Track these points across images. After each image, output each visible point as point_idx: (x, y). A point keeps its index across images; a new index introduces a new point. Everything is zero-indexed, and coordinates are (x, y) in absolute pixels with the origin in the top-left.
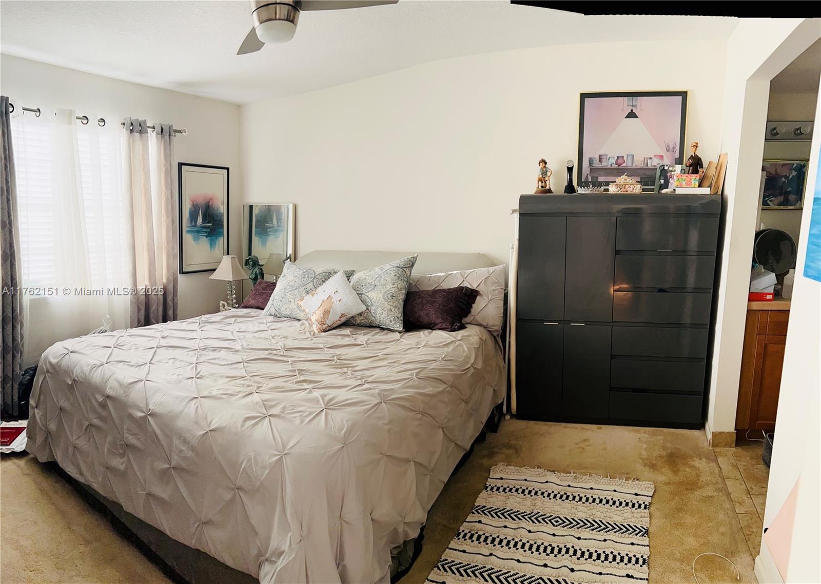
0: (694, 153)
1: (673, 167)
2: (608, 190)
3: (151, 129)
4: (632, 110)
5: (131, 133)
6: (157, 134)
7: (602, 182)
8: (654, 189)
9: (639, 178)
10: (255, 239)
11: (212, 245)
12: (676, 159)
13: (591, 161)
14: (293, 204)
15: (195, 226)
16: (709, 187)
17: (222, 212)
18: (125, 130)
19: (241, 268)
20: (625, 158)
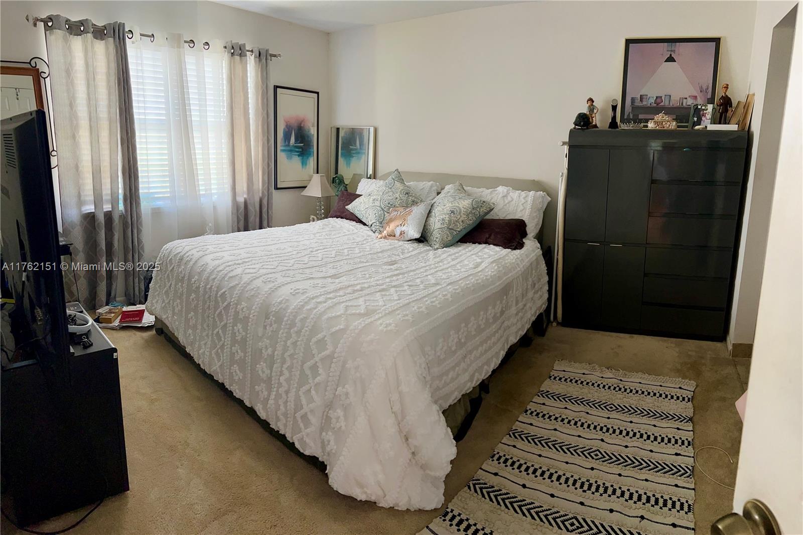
0: (725, 94)
1: (705, 106)
2: (647, 126)
3: (250, 53)
4: (671, 55)
5: (232, 56)
6: (255, 57)
7: (642, 119)
8: (687, 126)
9: (675, 116)
10: (341, 160)
11: (304, 163)
12: (708, 99)
13: (633, 100)
14: (374, 128)
15: (288, 145)
16: (737, 124)
17: (313, 133)
18: (226, 53)
19: (329, 186)
20: (663, 98)
